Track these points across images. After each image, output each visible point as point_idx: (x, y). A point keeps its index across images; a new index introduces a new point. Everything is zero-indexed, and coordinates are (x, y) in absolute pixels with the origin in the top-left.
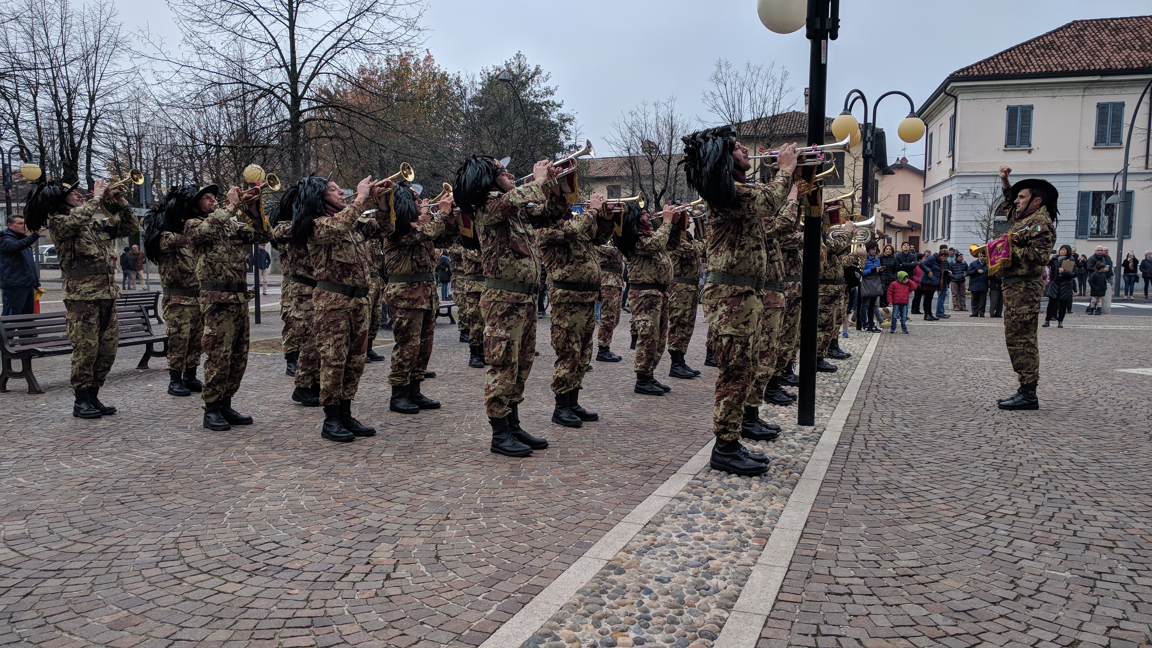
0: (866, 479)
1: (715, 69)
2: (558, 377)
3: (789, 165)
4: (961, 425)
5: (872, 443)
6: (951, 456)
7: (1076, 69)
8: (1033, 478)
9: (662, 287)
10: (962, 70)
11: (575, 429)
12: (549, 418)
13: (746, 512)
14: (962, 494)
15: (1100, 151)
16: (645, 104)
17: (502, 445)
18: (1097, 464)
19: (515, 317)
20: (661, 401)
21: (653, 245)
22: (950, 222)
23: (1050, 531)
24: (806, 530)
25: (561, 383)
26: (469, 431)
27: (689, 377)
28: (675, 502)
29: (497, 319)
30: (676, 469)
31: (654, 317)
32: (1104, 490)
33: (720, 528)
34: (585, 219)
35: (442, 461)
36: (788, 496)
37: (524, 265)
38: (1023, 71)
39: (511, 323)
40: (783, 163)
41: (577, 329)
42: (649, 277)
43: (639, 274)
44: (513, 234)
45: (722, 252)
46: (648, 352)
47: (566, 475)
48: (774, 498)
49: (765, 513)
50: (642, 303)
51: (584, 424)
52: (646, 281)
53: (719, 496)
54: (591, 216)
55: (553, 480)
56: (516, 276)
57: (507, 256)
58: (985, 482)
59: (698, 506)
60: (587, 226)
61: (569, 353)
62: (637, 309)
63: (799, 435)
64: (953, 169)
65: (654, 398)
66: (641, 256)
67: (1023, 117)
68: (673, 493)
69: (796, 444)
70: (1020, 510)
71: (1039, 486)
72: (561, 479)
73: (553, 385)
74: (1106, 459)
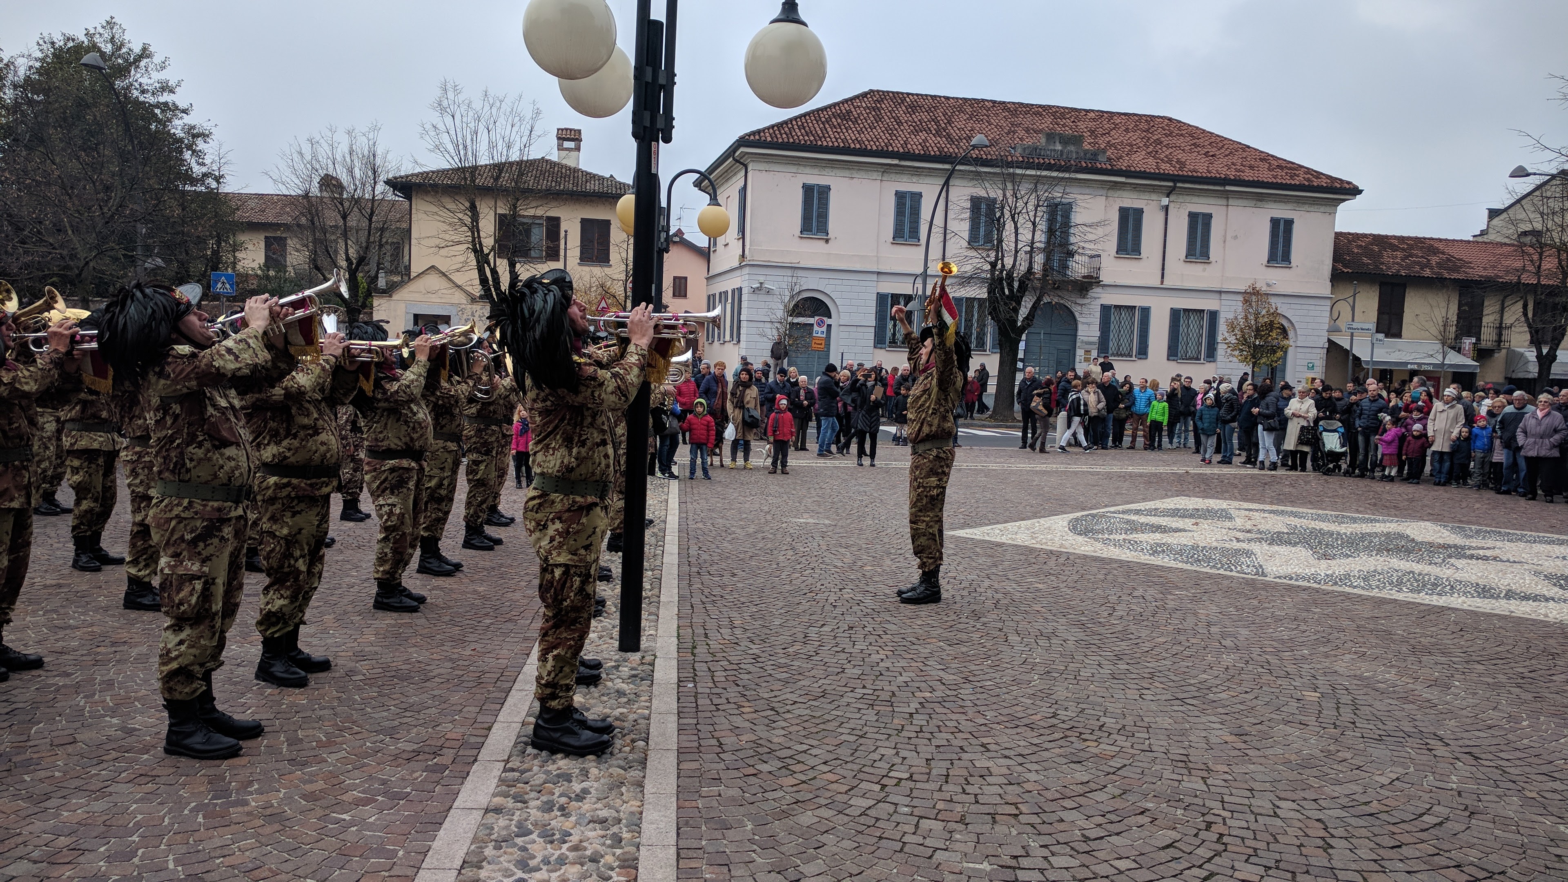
0: (729, 741)
1: (439, 93)
2: (270, 612)
3: (644, 335)
4: (813, 633)
5: (720, 676)
6: (817, 692)
7: (874, 148)
8: (911, 714)
9: (417, 455)
10: (753, 133)
11: (297, 691)
12: (250, 672)
13: (595, 822)
14: (844, 752)
15: (898, 247)
16: (333, 131)
17: (188, 741)
18: (967, 685)
19: (215, 541)
20: (418, 622)
21: (402, 394)
22: (739, 321)
23: (951, 801)
24: (682, 844)
25: (274, 619)
26: (114, 713)
27: (448, 574)
28: (491, 818)
29: (184, 545)
30: (475, 752)
31: (405, 500)
32: (985, 725)
33: (567, 857)
34: (318, 370)
35: (77, 783)
36: (640, 785)
37: (229, 458)
38: (819, 143)
39: (210, 550)
40: (635, 333)
41: (303, 537)
42: (397, 441)
43: (381, 436)
44: (210, 410)
45: (554, 449)
46: (395, 551)
47: (309, 788)
48: (624, 789)
49: (619, 821)
50: (386, 479)
51: (312, 677)
52: (393, 446)
53: (551, 798)
54: (328, 367)
55: (289, 798)
56: (215, 476)
57: (200, 445)
58: (866, 729)
59: (526, 820)
60: (321, 381)
61: (288, 574)
62: (378, 487)
63: (625, 671)
64: (743, 255)
65: (406, 618)
66: (384, 410)
67: (819, 199)
68: (484, 800)
69: (624, 686)
70: (913, 769)
71: (921, 726)
72: (304, 797)
73: (259, 623)
74: (975, 675)
